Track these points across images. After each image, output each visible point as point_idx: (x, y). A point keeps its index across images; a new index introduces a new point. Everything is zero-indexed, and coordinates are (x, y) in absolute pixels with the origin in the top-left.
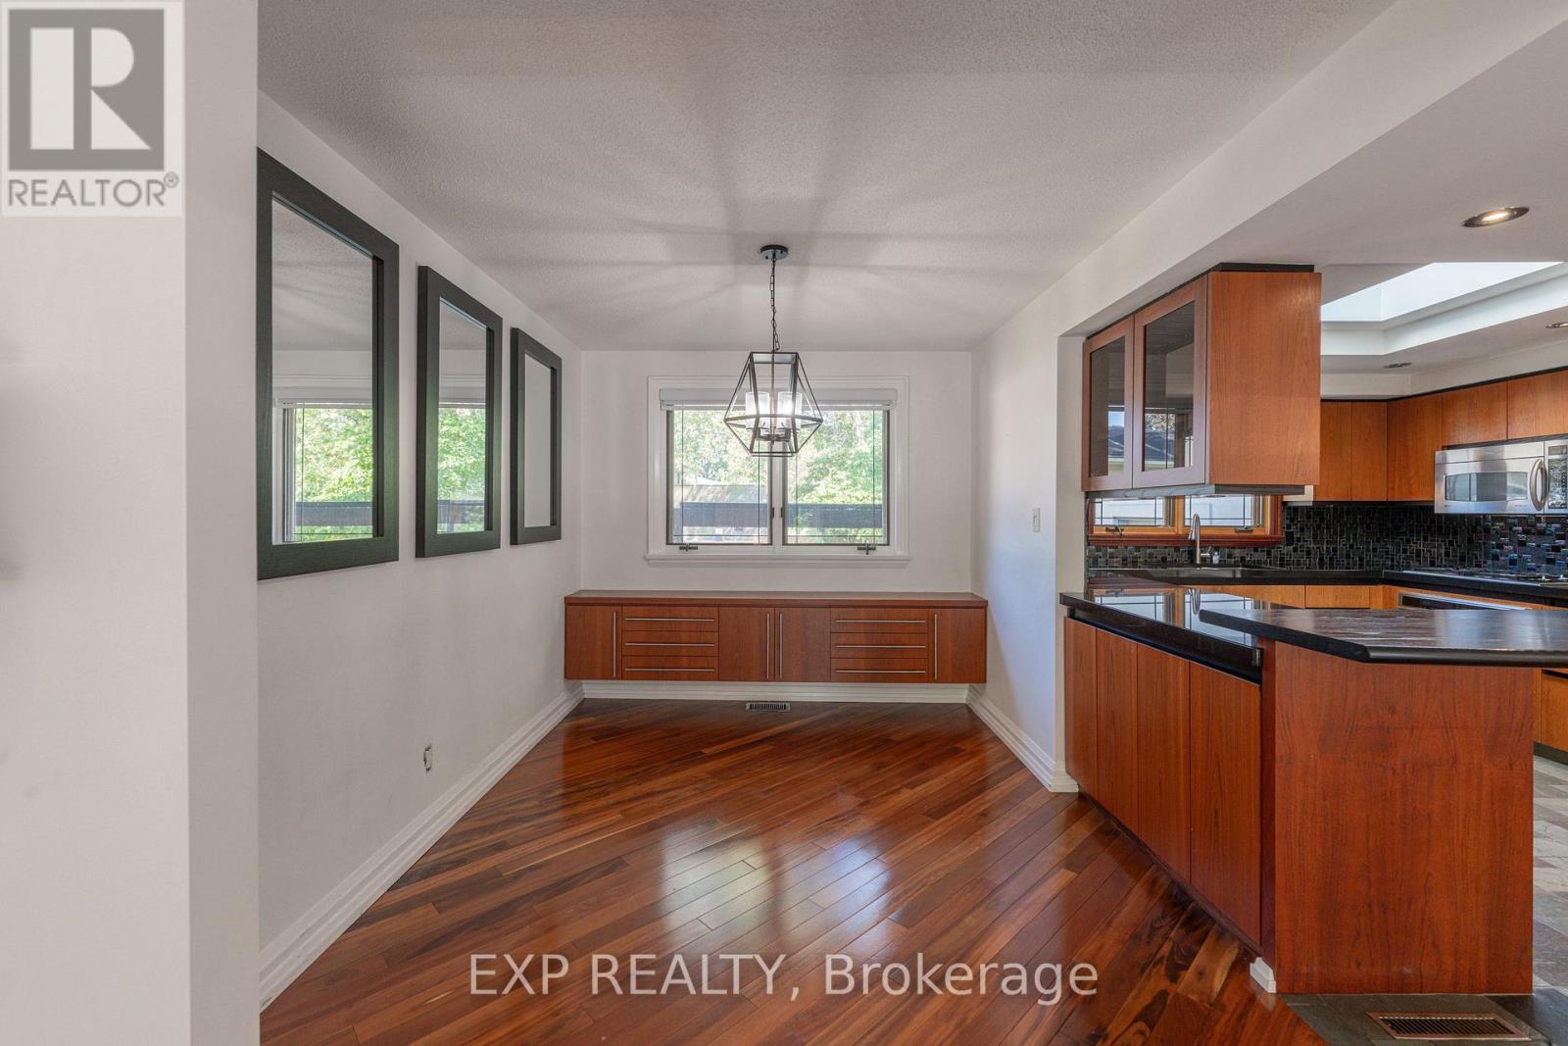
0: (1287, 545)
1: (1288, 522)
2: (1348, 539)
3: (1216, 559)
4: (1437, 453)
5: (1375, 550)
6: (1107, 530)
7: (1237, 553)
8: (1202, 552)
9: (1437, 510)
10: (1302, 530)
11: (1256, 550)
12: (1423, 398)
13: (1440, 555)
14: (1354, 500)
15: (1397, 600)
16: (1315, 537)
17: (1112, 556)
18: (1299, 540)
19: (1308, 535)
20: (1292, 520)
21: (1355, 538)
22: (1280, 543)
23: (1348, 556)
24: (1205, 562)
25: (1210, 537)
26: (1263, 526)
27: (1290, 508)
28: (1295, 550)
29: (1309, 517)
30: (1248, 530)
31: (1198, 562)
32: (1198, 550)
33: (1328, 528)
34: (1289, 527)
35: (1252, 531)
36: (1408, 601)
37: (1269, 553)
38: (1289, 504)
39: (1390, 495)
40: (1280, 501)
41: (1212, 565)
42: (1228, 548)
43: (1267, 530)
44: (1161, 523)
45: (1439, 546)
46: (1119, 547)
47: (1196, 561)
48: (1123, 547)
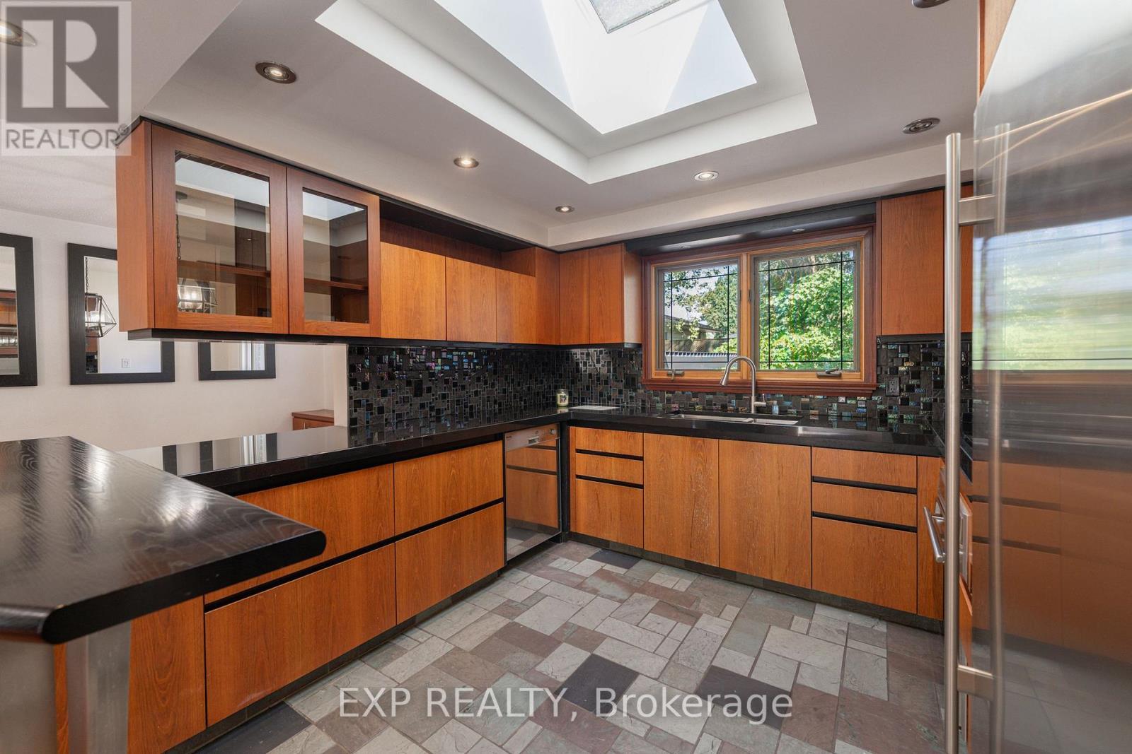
3: (776, 410)
17: (669, 401)
24: (765, 413)
31: (753, 412)
32: (754, 398)
35: (839, 376)
43: (862, 375)
46: (676, 392)
47: (750, 410)
48: (681, 393)
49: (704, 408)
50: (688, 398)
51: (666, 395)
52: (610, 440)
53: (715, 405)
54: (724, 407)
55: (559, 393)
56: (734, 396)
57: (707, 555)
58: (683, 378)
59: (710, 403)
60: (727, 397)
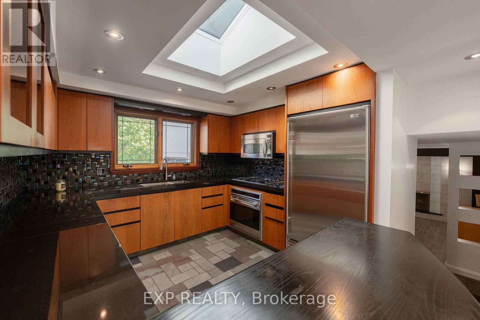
0: (202, 170)
1: (202, 161)
2: (221, 166)
3: (174, 178)
4: (242, 136)
5: (228, 170)
6: (124, 166)
7: (184, 174)
8: (168, 175)
9: (242, 157)
10: (206, 163)
11: (191, 172)
12: (239, 116)
13: (243, 171)
14: (220, 152)
15: (230, 190)
16: (211, 166)
17: (126, 179)
18: (205, 167)
19: (208, 165)
20: (203, 160)
21: (222, 166)
22: (199, 169)
23: (220, 173)
24: (170, 179)
25: (172, 168)
26: (194, 163)
27: (202, 155)
28: (204, 171)
29: (209, 158)
30: (188, 164)
31: (166, 179)
32: (167, 174)
33: (215, 163)
34: (202, 162)
35: (189, 165)
36: (234, 191)
37: (195, 173)
38: (202, 154)
39: (231, 151)
40: (199, 152)
41: (173, 180)
42: (180, 172)
43: (195, 164)
44: (153, 162)
45: (243, 169)
46: (129, 175)
47: (165, 179)
48: (132, 175)
49: (144, 181)
50: (136, 177)
51: (124, 177)
52: (120, 203)
53: (148, 178)
54: (152, 179)
55: (60, 182)
56: (157, 174)
57: (170, 238)
58: (132, 167)
59: (146, 178)
60: (154, 175)
